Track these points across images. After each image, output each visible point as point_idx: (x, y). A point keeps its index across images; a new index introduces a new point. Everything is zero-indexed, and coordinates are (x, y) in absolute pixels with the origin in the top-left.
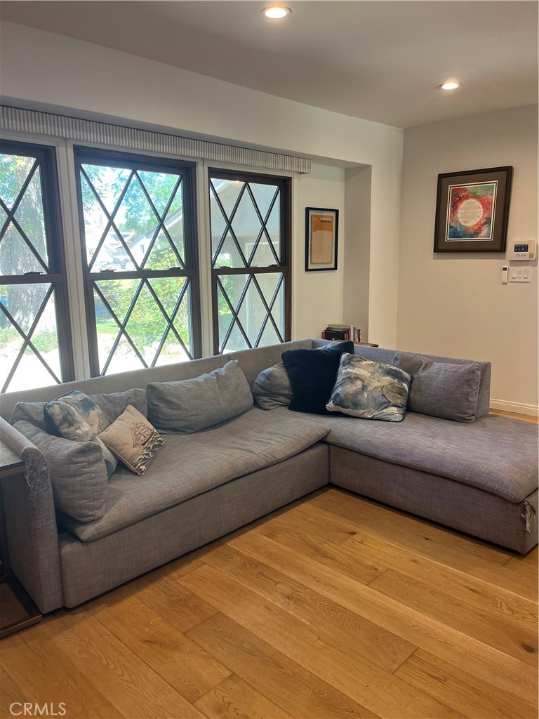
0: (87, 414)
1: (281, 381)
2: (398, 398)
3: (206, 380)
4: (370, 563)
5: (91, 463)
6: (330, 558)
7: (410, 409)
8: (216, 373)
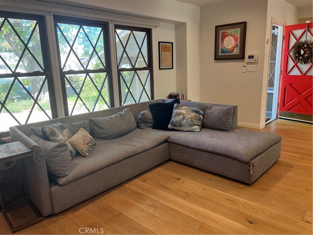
0: (62, 132)
1: (148, 116)
2: (198, 122)
3: (115, 116)
4: (186, 191)
5: (63, 151)
6: (169, 189)
7: (203, 126)
8: (120, 114)
